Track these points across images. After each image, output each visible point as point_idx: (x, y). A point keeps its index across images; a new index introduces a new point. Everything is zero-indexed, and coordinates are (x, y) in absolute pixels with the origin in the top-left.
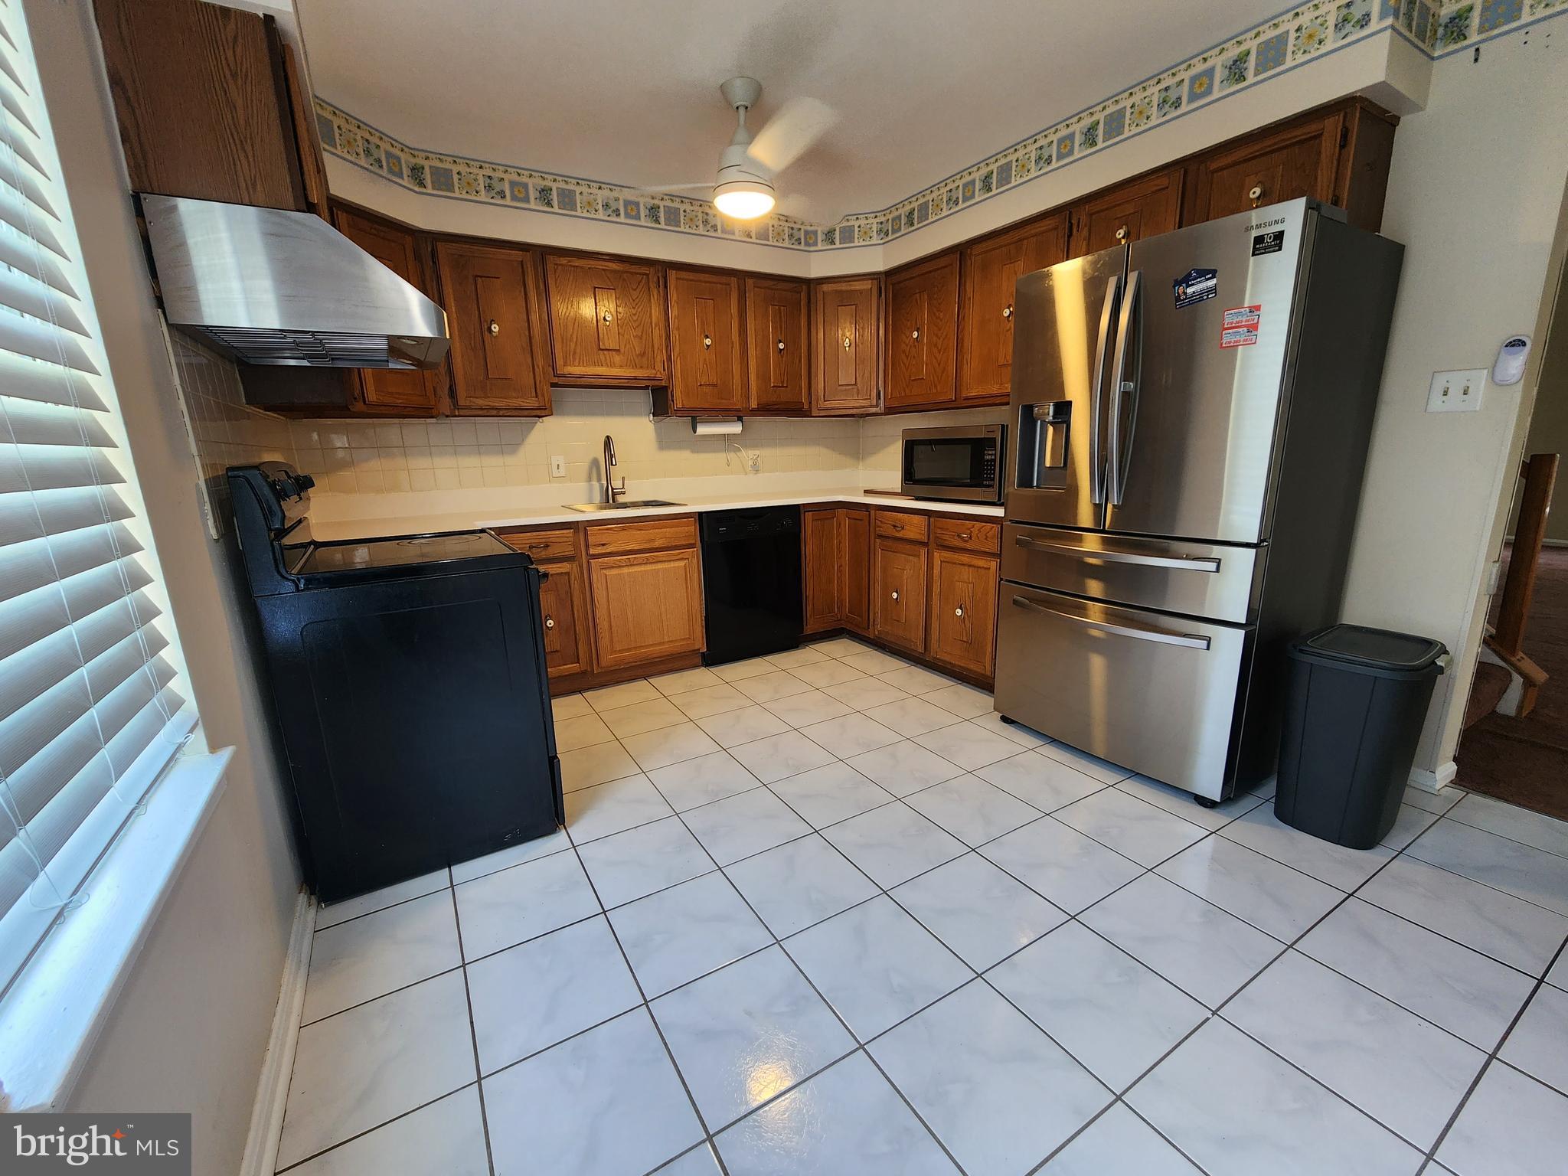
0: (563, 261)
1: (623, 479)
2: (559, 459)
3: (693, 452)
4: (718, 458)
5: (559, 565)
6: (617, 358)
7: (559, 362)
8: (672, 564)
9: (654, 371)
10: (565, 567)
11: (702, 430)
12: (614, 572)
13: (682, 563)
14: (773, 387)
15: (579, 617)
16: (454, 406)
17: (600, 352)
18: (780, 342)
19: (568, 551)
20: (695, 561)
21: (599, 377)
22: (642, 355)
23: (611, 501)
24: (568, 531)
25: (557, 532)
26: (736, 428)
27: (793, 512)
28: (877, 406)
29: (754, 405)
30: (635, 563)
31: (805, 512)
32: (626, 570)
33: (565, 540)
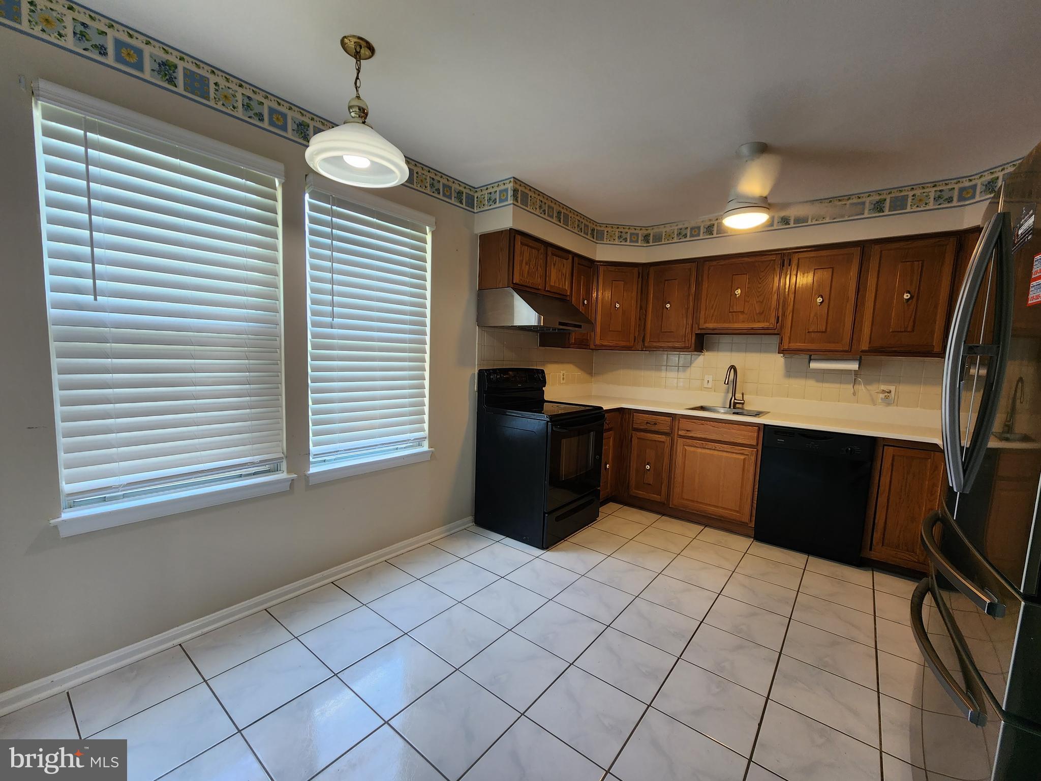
1: (743, 394)
5: (660, 436)
6: (741, 317)
7: (702, 321)
8: (734, 456)
9: (768, 324)
10: (662, 438)
11: (814, 365)
12: (692, 449)
13: (742, 457)
14: (892, 332)
15: (665, 469)
16: (644, 345)
17: (730, 314)
18: (909, 292)
19: (666, 429)
20: (753, 458)
21: (727, 329)
22: (761, 313)
23: (732, 407)
24: (669, 418)
25: (663, 418)
26: (854, 366)
29: (865, 346)
30: (706, 447)
31: (884, 445)
32: (699, 450)
33: (665, 423)
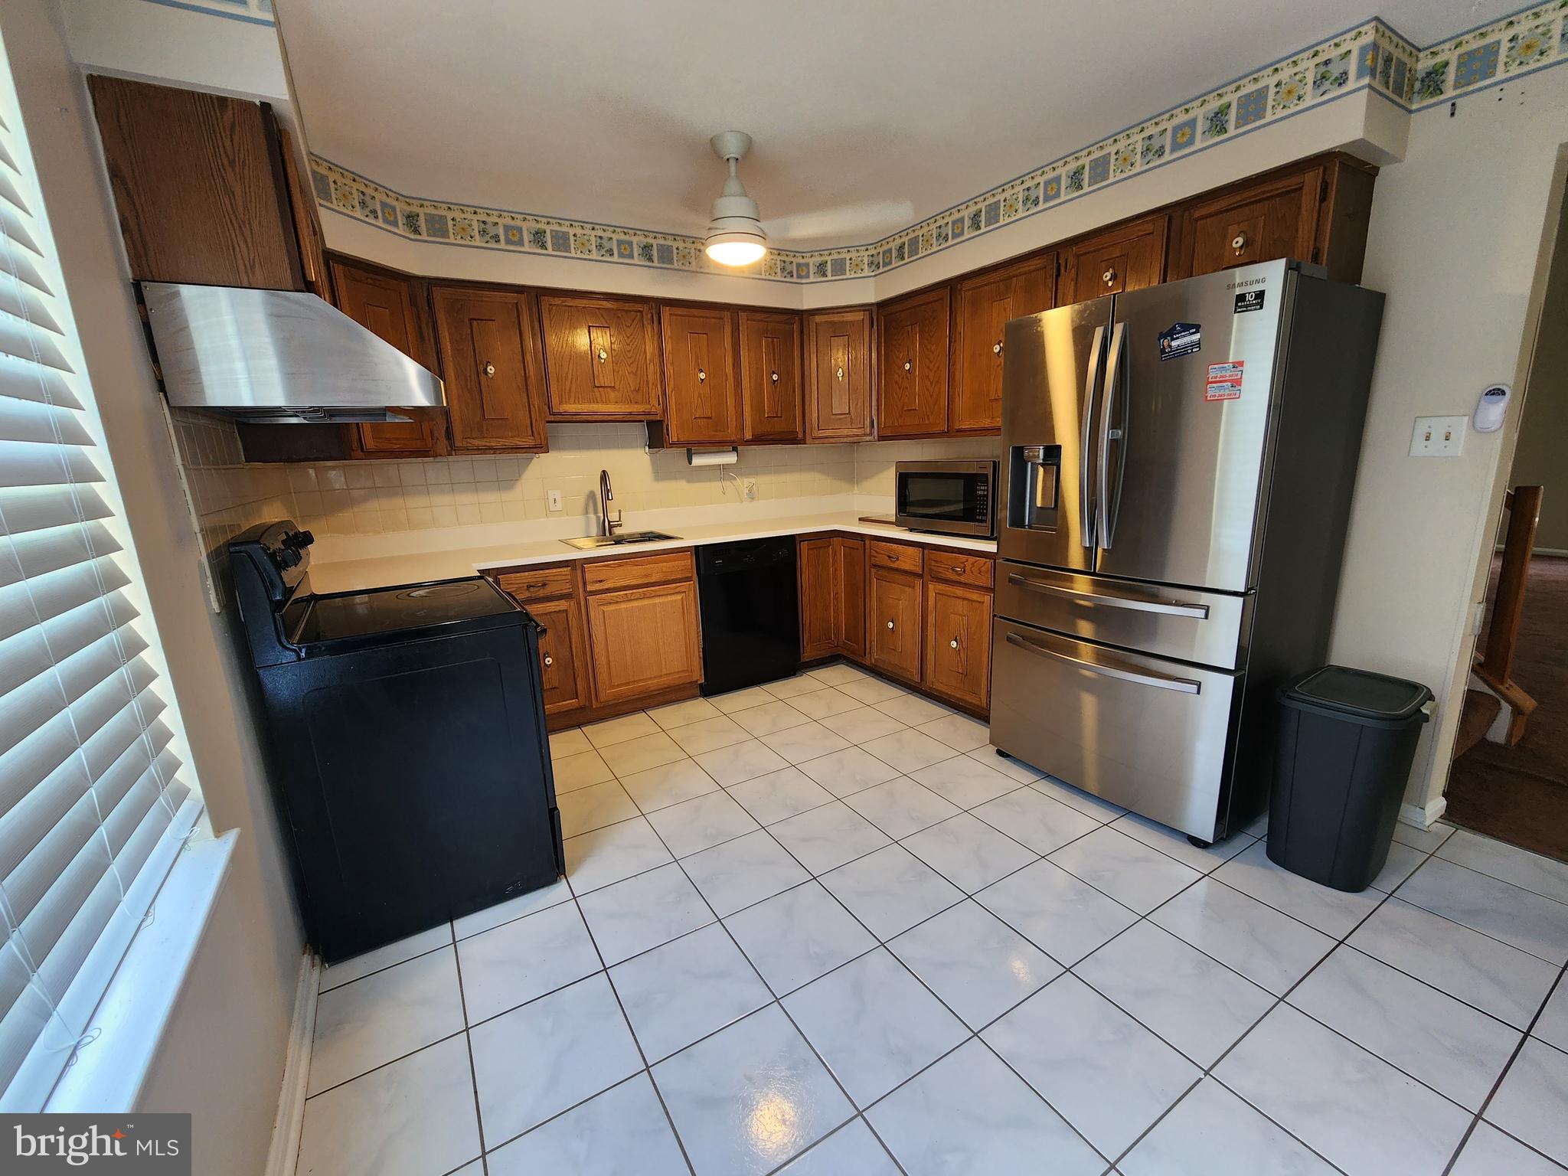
0: (558, 301)
1: (620, 511)
2: (557, 494)
3: (689, 481)
4: (714, 487)
5: (556, 603)
6: (612, 395)
7: (555, 400)
8: (670, 598)
9: (649, 407)
10: (562, 605)
11: (697, 461)
12: (612, 607)
13: (679, 597)
14: (768, 417)
15: (577, 652)
16: (451, 446)
17: (596, 389)
18: (774, 373)
19: (565, 588)
20: (692, 595)
21: (595, 413)
22: (637, 391)
23: (607, 534)
24: (565, 569)
25: (554, 570)
26: (731, 458)
27: (789, 543)
28: (871, 434)
29: (748, 436)
30: (632, 598)
31: (801, 541)
32: (623, 606)
33: (564, 578)
